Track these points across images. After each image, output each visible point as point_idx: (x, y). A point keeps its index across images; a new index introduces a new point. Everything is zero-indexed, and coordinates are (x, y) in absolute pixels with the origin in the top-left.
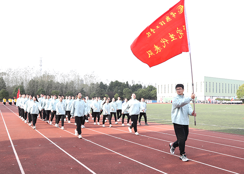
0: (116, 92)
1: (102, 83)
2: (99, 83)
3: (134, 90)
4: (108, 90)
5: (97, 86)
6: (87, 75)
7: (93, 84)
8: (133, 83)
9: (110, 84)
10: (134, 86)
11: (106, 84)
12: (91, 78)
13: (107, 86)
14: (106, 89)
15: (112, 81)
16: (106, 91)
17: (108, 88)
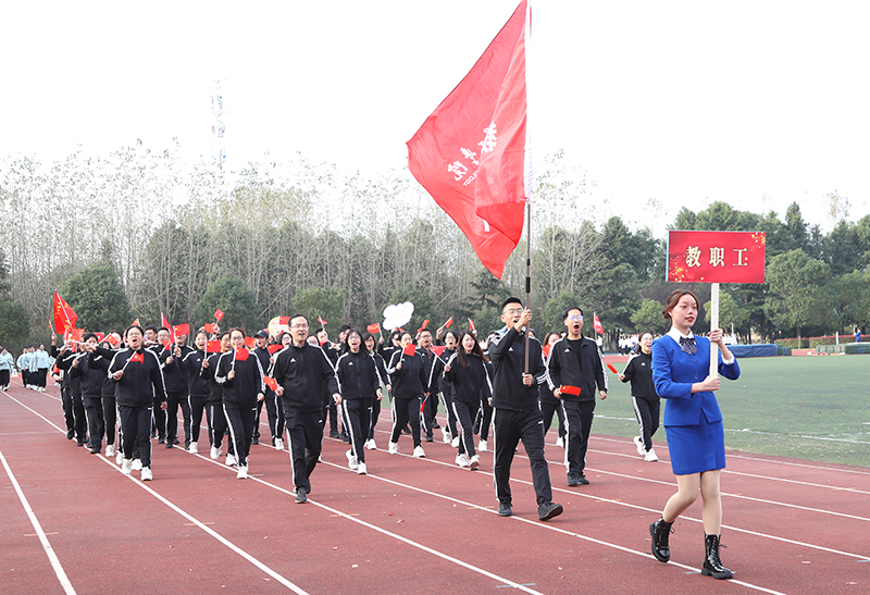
1: (616, 225)
2: (599, 229)
3: (847, 260)
4: (662, 269)
5: (587, 247)
7: (560, 236)
8: (840, 217)
9: (670, 230)
10: (841, 233)
11: (646, 233)
12: (543, 196)
13: (652, 243)
14: (647, 265)
15: (686, 210)
16: (645, 277)
17: (658, 255)
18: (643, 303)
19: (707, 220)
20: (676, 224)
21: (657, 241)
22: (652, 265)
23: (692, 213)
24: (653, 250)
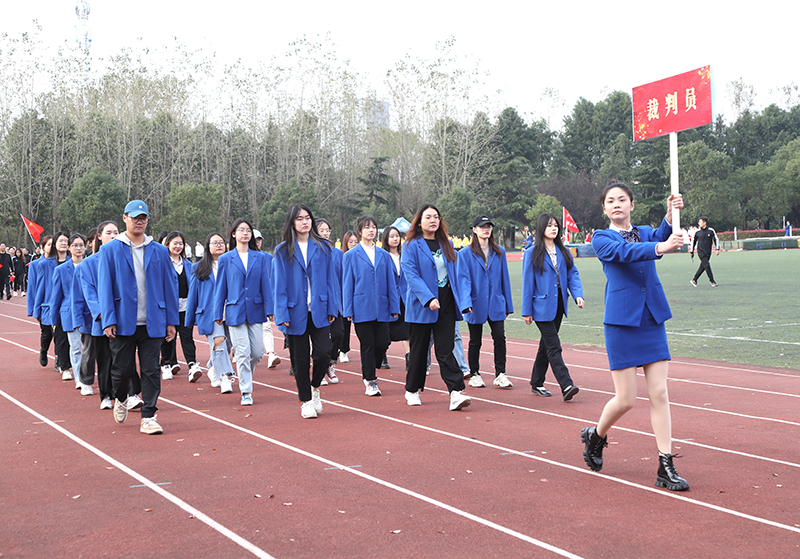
0: (613, 173)
1: (510, 117)
2: (493, 121)
3: (751, 152)
4: (559, 163)
5: (480, 140)
6: (409, 63)
7: (452, 128)
8: (744, 106)
9: (568, 122)
10: (746, 121)
11: (542, 125)
12: (434, 86)
13: (548, 135)
14: (543, 159)
15: (584, 101)
16: (542, 170)
17: (555, 148)
18: (539, 199)
19: (606, 111)
20: (574, 115)
21: (554, 133)
22: (548, 159)
23: (590, 103)
24: (549, 143)
